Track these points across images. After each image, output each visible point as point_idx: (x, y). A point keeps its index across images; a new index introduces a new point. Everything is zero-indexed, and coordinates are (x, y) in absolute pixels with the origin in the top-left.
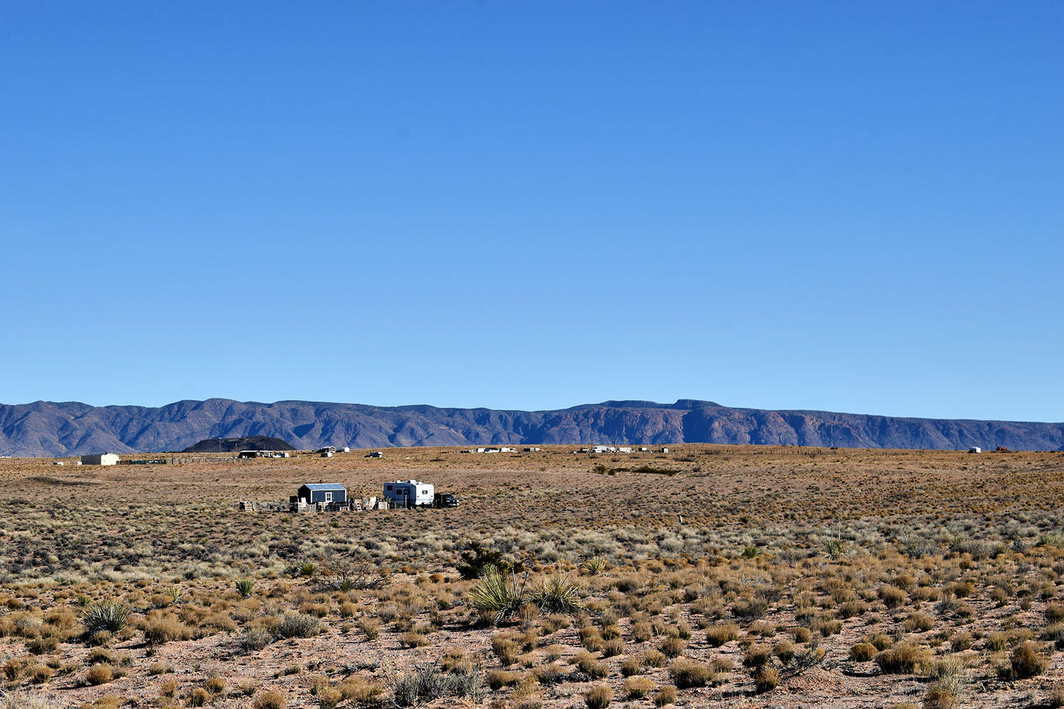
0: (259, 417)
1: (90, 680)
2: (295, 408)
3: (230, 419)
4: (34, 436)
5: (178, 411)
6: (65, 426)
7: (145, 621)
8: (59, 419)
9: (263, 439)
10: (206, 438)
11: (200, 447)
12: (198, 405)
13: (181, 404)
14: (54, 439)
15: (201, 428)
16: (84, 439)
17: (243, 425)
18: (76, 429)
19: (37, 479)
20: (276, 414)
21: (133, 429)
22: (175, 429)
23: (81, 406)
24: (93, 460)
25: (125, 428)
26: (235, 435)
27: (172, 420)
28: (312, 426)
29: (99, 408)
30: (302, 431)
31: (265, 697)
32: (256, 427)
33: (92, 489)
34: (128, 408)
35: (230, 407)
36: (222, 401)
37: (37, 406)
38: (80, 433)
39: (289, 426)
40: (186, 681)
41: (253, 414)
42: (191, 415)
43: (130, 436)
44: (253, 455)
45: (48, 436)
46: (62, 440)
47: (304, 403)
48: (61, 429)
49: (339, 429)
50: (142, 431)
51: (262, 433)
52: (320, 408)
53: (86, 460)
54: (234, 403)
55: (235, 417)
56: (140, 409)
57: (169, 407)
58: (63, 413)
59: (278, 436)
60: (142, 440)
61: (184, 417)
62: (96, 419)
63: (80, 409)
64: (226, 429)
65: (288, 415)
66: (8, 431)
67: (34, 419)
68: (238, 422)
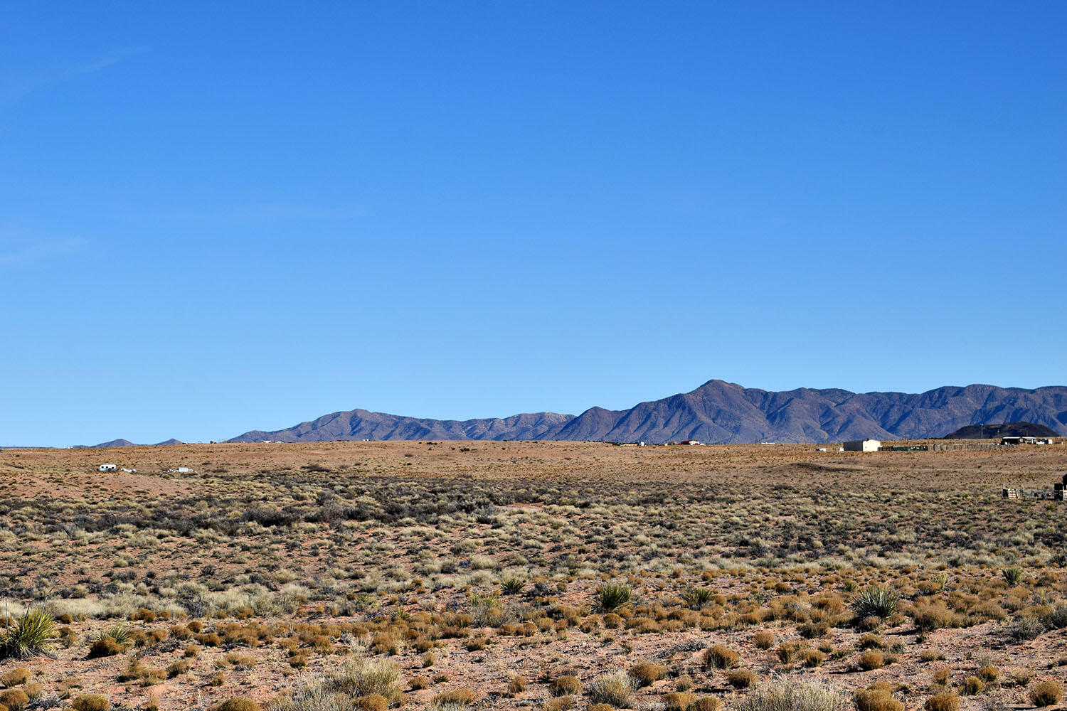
0: (1021, 403)
1: (861, 665)
2: (1058, 393)
3: (992, 405)
4: (797, 423)
5: (940, 397)
6: (827, 412)
7: (914, 608)
8: (821, 406)
9: (1026, 426)
10: (968, 424)
11: (961, 433)
12: (959, 391)
13: (942, 390)
14: (816, 425)
15: (962, 414)
16: (845, 425)
17: (1005, 411)
18: (837, 416)
19: (801, 465)
20: (1039, 401)
21: (894, 415)
22: (936, 415)
23: (843, 392)
24: (855, 446)
25: (886, 414)
26: (997, 421)
27: (933, 406)
29: (861, 395)
31: (1040, 688)
32: (1018, 413)
33: (854, 475)
34: (889, 395)
35: (990, 393)
36: (983, 387)
37: (799, 393)
38: (841, 419)
39: (1052, 412)
40: (958, 669)
41: (1016, 400)
42: (951, 400)
43: (891, 423)
44: (1016, 442)
45: (810, 422)
46: (823, 427)
48: (823, 416)
50: (902, 419)
51: (1025, 419)
53: (848, 447)
54: (996, 389)
55: (997, 403)
56: (901, 395)
57: (930, 393)
58: (824, 400)
59: (1041, 422)
60: (903, 427)
61: (945, 403)
62: (857, 405)
63: (842, 396)
64: (988, 415)
65: (1051, 400)
66: (771, 417)
67: (797, 406)
68: (999, 408)
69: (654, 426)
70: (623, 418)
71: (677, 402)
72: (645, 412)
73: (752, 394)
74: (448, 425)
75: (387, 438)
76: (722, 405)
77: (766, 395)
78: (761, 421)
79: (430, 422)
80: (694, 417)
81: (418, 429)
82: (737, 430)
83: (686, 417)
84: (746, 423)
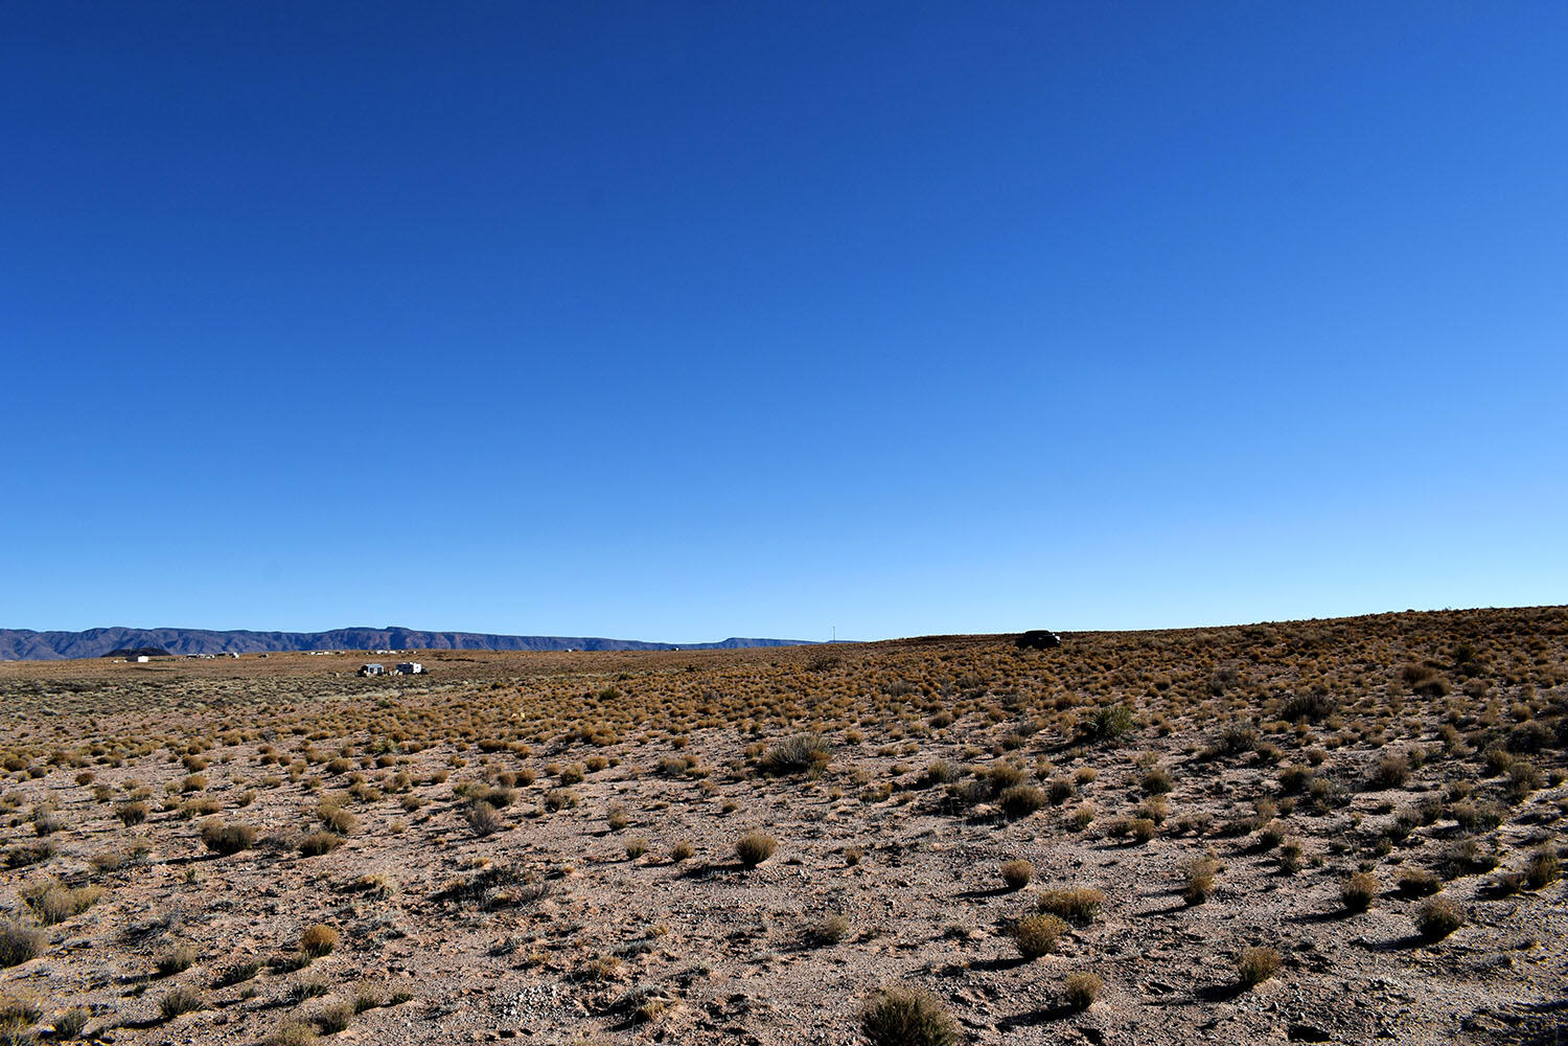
0: (143, 637)
2: (166, 632)
3: (125, 639)
5: (92, 634)
6: (19, 643)
8: (15, 639)
10: (110, 649)
11: (106, 655)
12: (106, 630)
13: (95, 630)
14: (12, 651)
15: (107, 644)
18: (25, 645)
20: (154, 636)
21: (63, 644)
22: (90, 644)
23: (30, 631)
25: (58, 643)
26: (130, 647)
27: (88, 639)
28: (176, 642)
29: (42, 633)
30: (169, 645)
32: (142, 642)
34: (60, 633)
35: (126, 631)
36: (120, 628)
38: (28, 647)
39: (164, 642)
41: (140, 635)
42: (100, 637)
43: (61, 649)
45: (6, 649)
46: (15, 652)
47: (171, 629)
48: (17, 645)
49: (193, 644)
50: (67, 647)
51: (147, 646)
52: (181, 632)
54: (129, 629)
55: (129, 637)
56: (68, 633)
57: (87, 632)
58: (15, 635)
60: (69, 651)
61: (96, 638)
62: (38, 639)
63: (29, 634)
64: (123, 644)
65: (162, 636)
68: (130, 640)
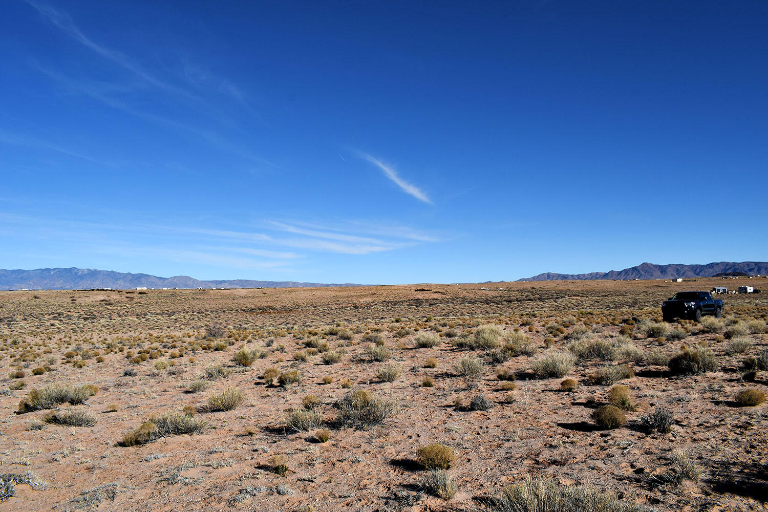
0: (736, 267)
2: (748, 264)
3: (728, 267)
4: (669, 273)
5: (711, 266)
6: (678, 270)
8: (676, 269)
9: (737, 273)
10: (720, 272)
11: (718, 275)
12: (717, 264)
13: (712, 263)
14: (675, 274)
15: (718, 270)
17: (732, 269)
20: (742, 266)
21: (698, 270)
22: (711, 270)
23: (682, 265)
25: (696, 270)
26: (729, 272)
27: (709, 268)
28: (754, 269)
29: (688, 265)
30: (751, 270)
32: (736, 269)
34: (696, 265)
35: (728, 264)
36: (725, 262)
37: (670, 265)
38: (682, 272)
39: (747, 269)
41: (735, 266)
42: (715, 266)
43: (697, 273)
44: (727, 278)
45: (673, 273)
46: (677, 274)
47: (751, 262)
48: (677, 271)
49: (763, 270)
50: (700, 272)
51: (738, 271)
52: (756, 264)
55: (729, 267)
56: (700, 265)
57: (709, 265)
58: (677, 267)
59: (743, 272)
60: (701, 274)
61: (713, 267)
62: (687, 268)
64: (727, 270)
65: (746, 266)
66: (662, 272)
67: (669, 269)
68: (730, 268)
69: (628, 275)
70: (620, 273)
71: (635, 269)
72: (626, 272)
73: (656, 266)
74: (573, 276)
75: (557, 279)
76: (647, 269)
77: (660, 266)
78: (659, 273)
79: (568, 275)
80: (639, 272)
81: (565, 277)
82: (652, 275)
83: (637, 272)
84: (654, 274)
